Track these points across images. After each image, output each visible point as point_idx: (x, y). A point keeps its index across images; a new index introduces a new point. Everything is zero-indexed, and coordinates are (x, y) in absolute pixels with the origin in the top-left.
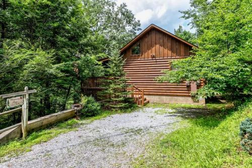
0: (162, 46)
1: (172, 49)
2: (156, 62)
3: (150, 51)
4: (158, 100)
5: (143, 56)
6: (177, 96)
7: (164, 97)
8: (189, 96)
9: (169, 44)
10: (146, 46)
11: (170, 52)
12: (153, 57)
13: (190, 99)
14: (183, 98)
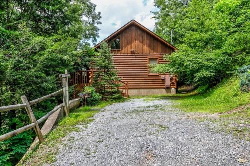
0: (141, 43)
1: (150, 46)
2: (136, 57)
3: (130, 46)
4: (137, 93)
5: (123, 51)
6: (154, 88)
7: (143, 90)
8: (164, 88)
9: (148, 42)
10: (126, 41)
11: (148, 49)
12: (133, 52)
13: (164, 90)
14: (159, 90)
